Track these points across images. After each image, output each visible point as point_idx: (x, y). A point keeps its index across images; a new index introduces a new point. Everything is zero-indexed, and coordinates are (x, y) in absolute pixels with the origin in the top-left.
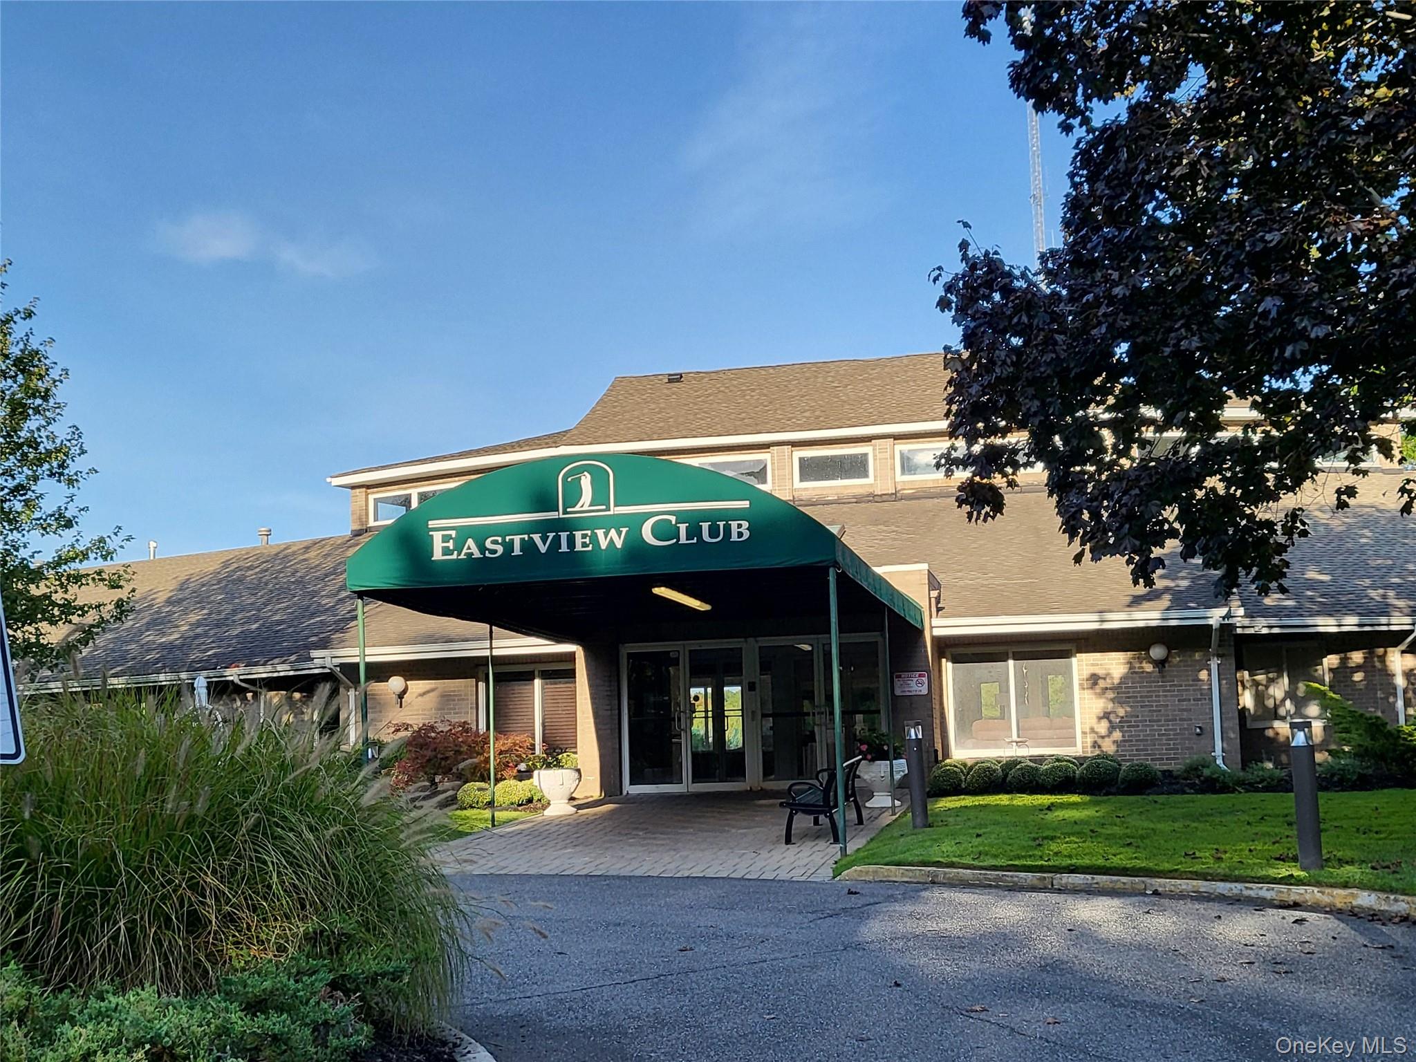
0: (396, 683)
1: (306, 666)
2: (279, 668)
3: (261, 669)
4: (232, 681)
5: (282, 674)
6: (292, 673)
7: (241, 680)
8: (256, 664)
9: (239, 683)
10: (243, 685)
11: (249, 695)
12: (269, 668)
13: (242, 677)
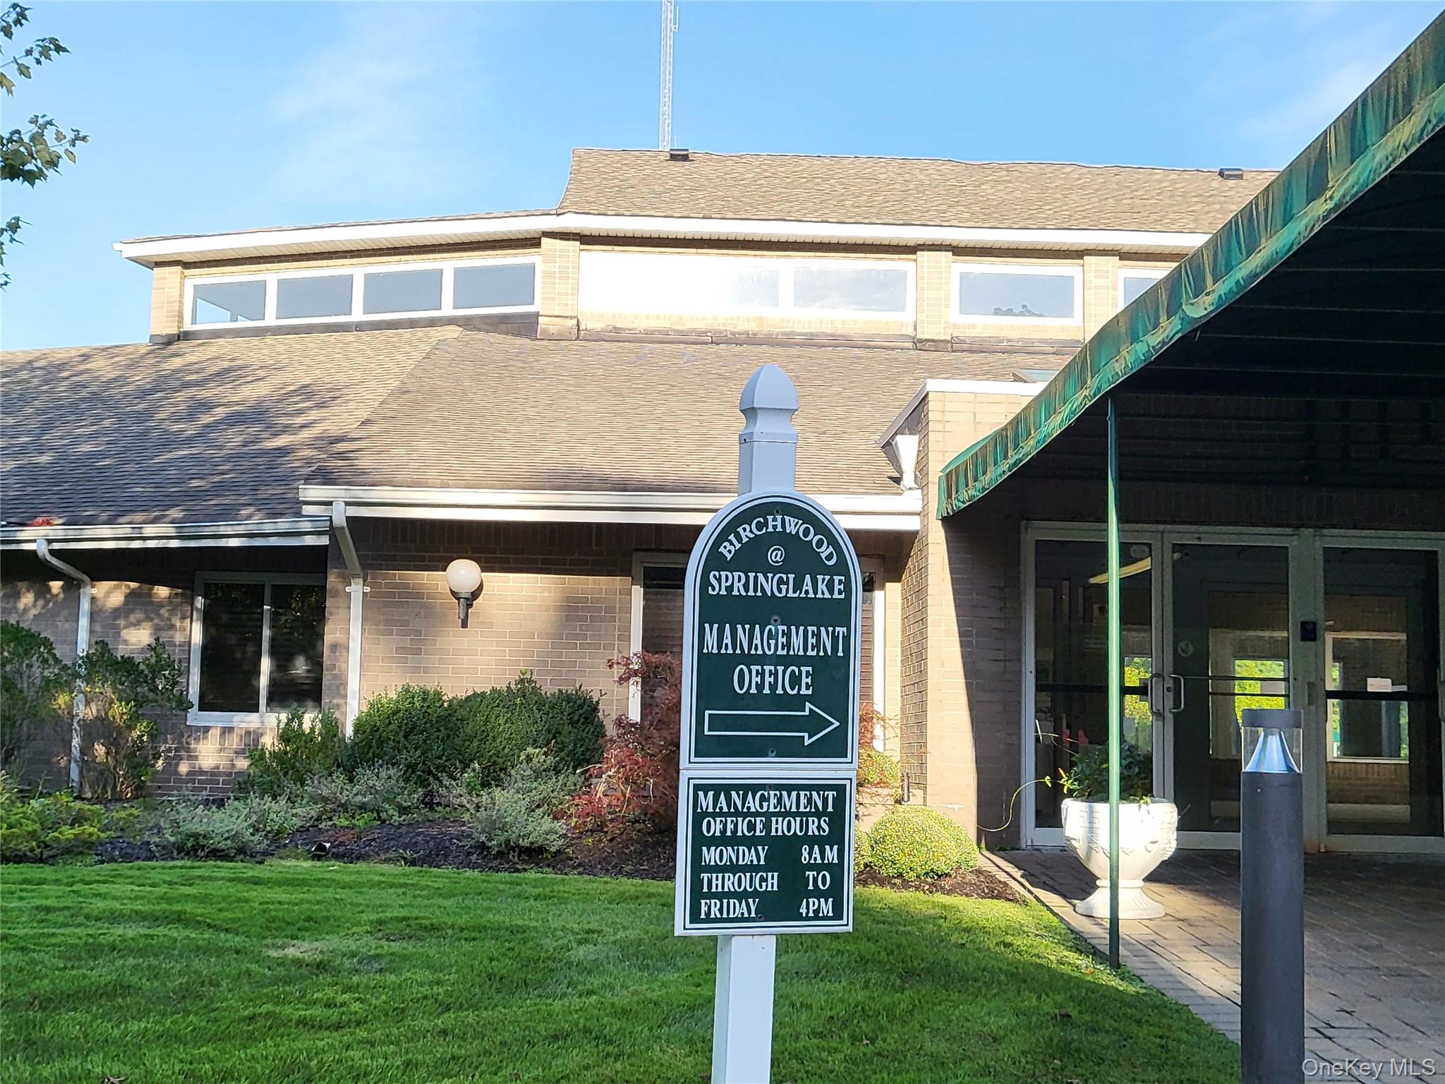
0: (463, 572)
1: (207, 531)
2: (149, 530)
3: (105, 531)
4: (34, 552)
5: (152, 544)
6: (175, 544)
7: (52, 552)
8: (91, 521)
9: (49, 557)
10: (55, 562)
11: (56, 586)
12: (124, 530)
13: (56, 546)
